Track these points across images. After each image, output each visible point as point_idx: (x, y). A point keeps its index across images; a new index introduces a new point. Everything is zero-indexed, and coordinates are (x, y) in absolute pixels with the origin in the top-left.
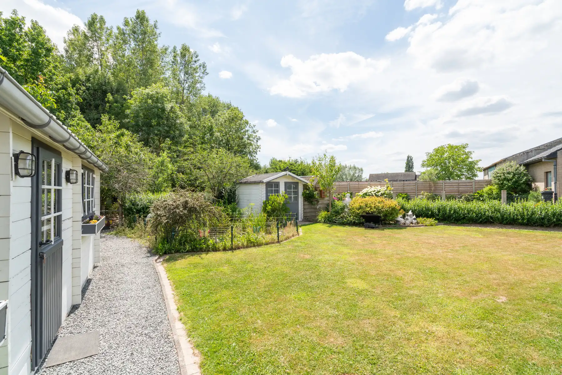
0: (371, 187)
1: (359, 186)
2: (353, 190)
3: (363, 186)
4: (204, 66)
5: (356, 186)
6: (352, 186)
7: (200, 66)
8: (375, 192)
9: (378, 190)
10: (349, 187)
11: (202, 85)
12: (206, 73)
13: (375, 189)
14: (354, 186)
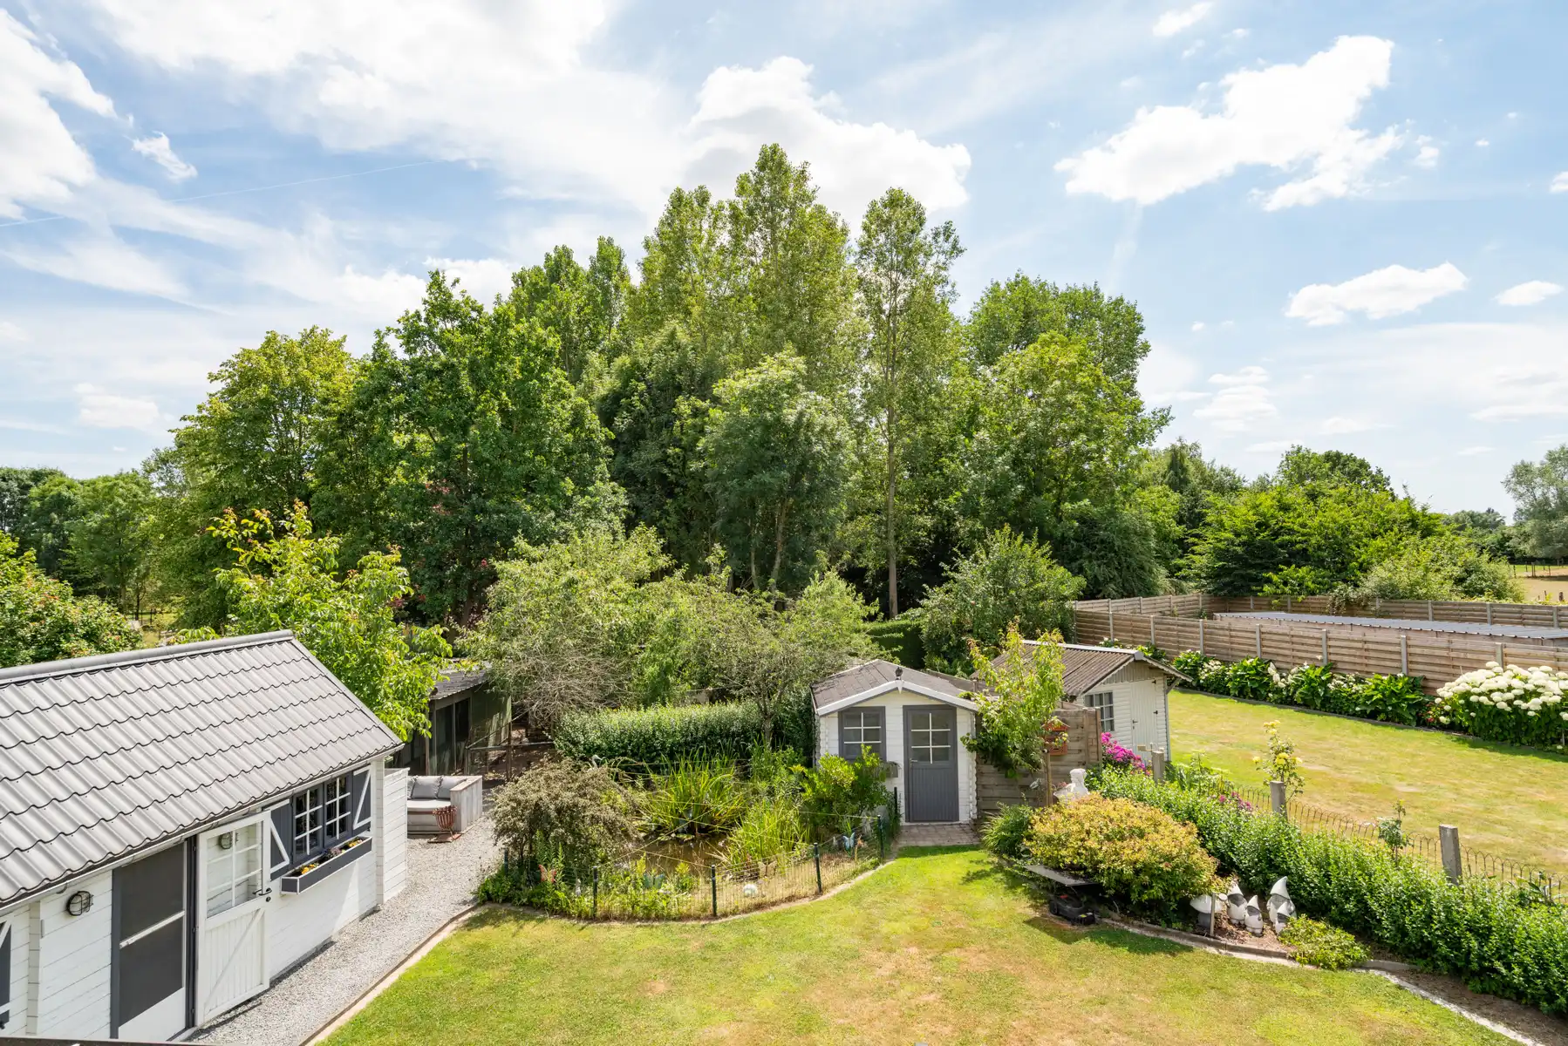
0: (1504, 664)
1: (1453, 654)
2: (1427, 668)
3: (1469, 656)
4: (947, 231)
5: (1437, 652)
6: (1418, 651)
7: (937, 235)
8: (1510, 696)
9: (1530, 687)
10: (1409, 654)
11: (948, 288)
12: (956, 250)
13: (1516, 683)
14: (1426, 651)
